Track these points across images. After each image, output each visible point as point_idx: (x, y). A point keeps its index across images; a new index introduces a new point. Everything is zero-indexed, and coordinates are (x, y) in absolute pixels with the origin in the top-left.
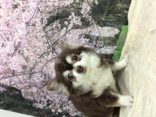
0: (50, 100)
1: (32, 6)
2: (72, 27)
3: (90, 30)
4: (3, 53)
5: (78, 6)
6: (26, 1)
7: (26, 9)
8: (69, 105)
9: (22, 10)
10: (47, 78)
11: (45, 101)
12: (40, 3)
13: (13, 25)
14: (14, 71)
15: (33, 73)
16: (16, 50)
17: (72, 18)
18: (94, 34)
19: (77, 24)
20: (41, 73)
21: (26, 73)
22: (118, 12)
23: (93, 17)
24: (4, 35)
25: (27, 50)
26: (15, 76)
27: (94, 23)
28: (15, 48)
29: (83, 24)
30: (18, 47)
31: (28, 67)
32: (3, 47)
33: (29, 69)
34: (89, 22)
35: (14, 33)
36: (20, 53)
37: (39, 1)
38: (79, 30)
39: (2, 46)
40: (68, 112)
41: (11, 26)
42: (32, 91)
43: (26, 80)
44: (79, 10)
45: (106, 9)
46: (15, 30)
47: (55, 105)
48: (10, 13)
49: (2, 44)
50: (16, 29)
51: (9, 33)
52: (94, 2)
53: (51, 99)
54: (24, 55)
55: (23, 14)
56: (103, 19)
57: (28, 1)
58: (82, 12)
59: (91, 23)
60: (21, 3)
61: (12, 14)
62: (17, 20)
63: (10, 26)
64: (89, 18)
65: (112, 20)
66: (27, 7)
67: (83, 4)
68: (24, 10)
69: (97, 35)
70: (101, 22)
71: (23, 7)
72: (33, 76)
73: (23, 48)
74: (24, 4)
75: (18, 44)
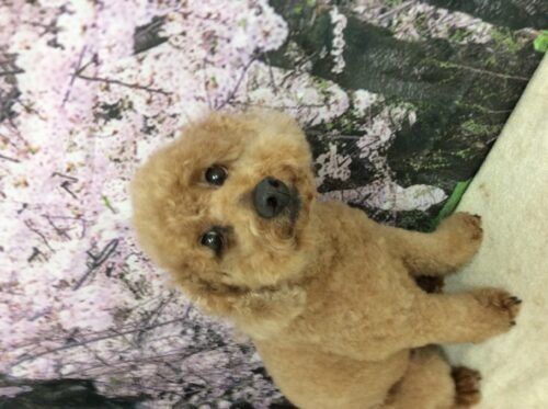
0: (194, 385)
1: (187, 116)
2: (319, 185)
3: (368, 192)
4: (35, 281)
5: (353, 126)
6: (166, 94)
7: (158, 127)
8: (251, 385)
9: (140, 125)
10: (202, 338)
11: (180, 389)
12: (223, 106)
13: (91, 182)
14: (76, 330)
15: (149, 328)
16: (96, 266)
17: (327, 160)
18: (377, 203)
19: (335, 176)
20: (180, 323)
21: (124, 331)
22: (459, 145)
23: (389, 159)
24: (44, 222)
25: (141, 262)
26: (77, 345)
27: (386, 174)
28: (92, 261)
29: (352, 177)
30: (104, 257)
31: (134, 312)
32: (36, 263)
33: (138, 318)
34: (372, 173)
35: (95, 213)
36: (113, 273)
37: (220, 99)
38: (338, 193)
39: (30, 259)
40: (249, 401)
41: (82, 188)
42: (139, 375)
43: (124, 352)
44: (355, 137)
45: (432, 139)
46: (103, 202)
47: (209, 392)
48: (81, 138)
49: (30, 252)
50: (105, 198)
51: (68, 213)
52: (407, 115)
53: (201, 382)
54: (128, 277)
55: (144, 142)
56: (417, 167)
57: (174, 97)
58: (360, 144)
59: (376, 175)
60: (139, 99)
61: (91, 139)
62: (112, 164)
63: (74, 187)
64: (378, 162)
65: (435, 166)
66: (164, 119)
67: (373, 123)
68: (153, 128)
69: (386, 206)
70: (407, 175)
71: (146, 118)
72: (151, 334)
73: (126, 258)
74: (153, 104)
75: (109, 245)
